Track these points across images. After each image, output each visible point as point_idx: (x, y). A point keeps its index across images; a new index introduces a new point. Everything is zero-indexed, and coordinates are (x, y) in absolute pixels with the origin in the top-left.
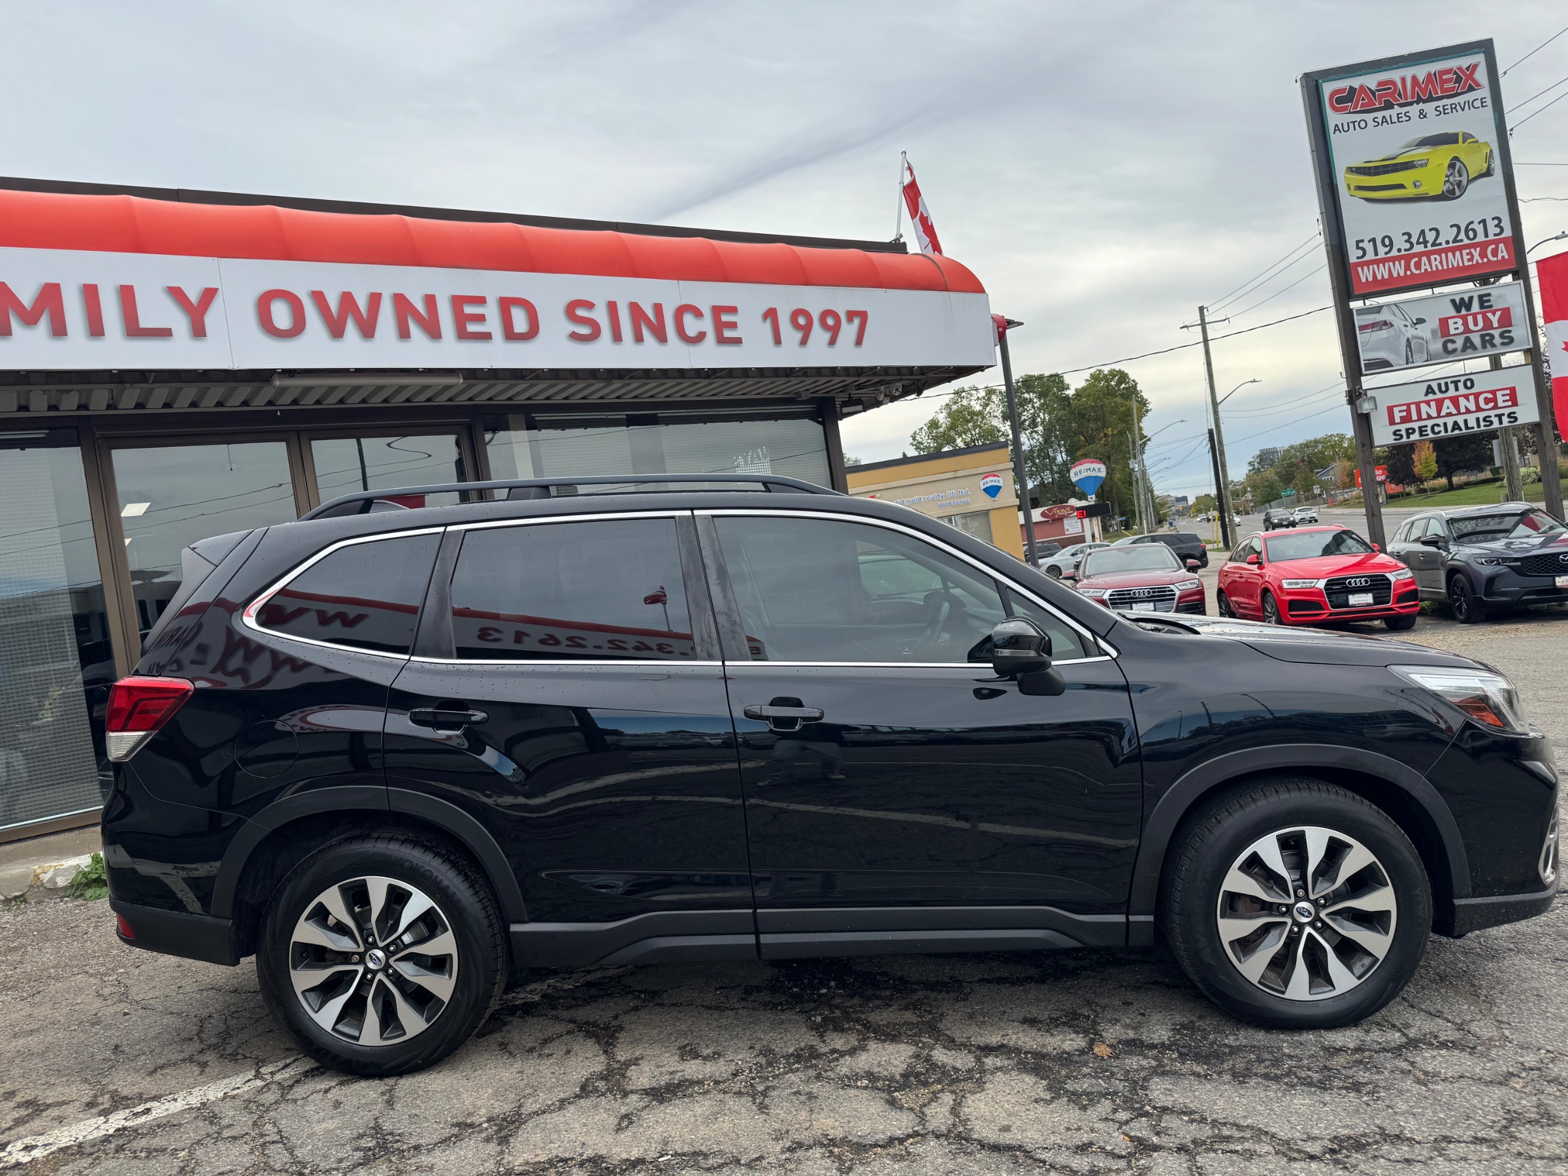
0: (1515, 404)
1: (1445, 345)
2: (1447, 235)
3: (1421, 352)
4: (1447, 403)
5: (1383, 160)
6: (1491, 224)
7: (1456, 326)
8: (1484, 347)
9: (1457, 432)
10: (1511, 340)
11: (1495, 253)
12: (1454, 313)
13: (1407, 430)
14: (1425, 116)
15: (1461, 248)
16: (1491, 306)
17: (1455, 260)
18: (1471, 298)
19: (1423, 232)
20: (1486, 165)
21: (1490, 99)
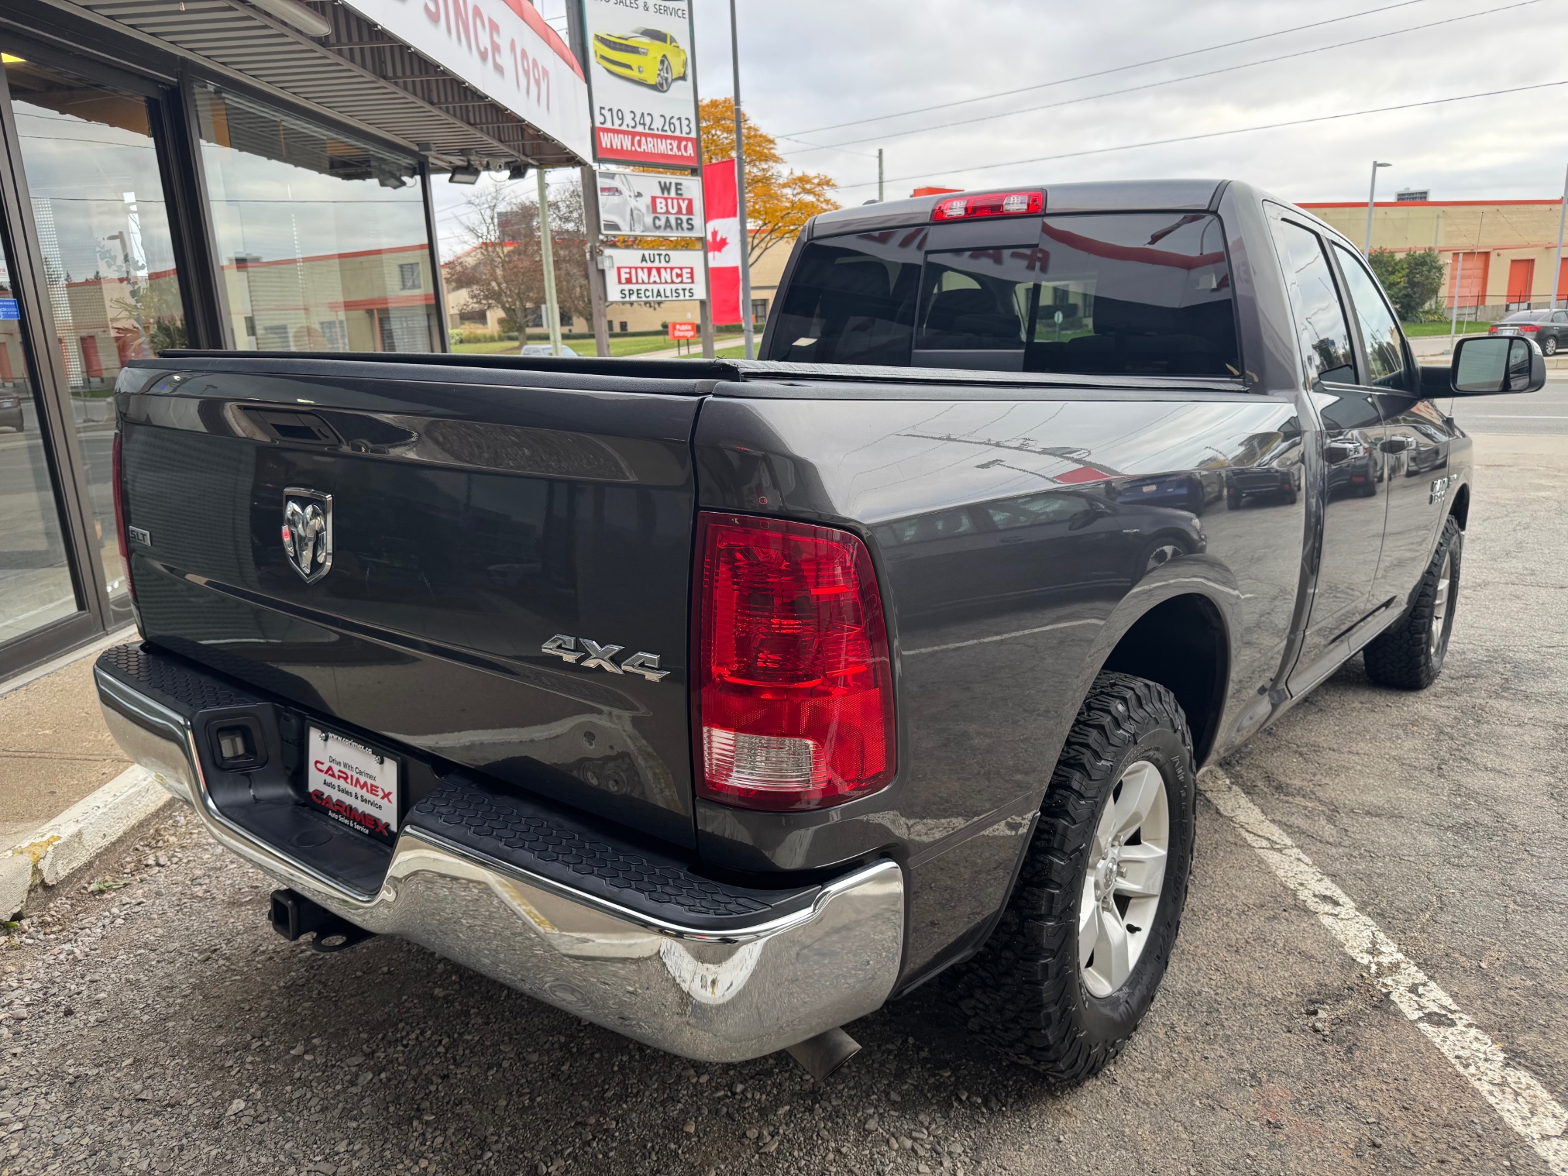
0: (693, 282)
1: (654, 219)
2: (658, 123)
3: (639, 222)
4: (654, 272)
5: (619, 38)
6: (685, 123)
7: (661, 206)
8: (677, 229)
9: (659, 298)
10: (692, 225)
11: (686, 147)
12: (658, 193)
13: (629, 290)
14: (647, 10)
15: (667, 137)
16: (681, 194)
17: (663, 147)
18: (671, 183)
19: (643, 114)
20: (683, 70)
21: (687, 12)
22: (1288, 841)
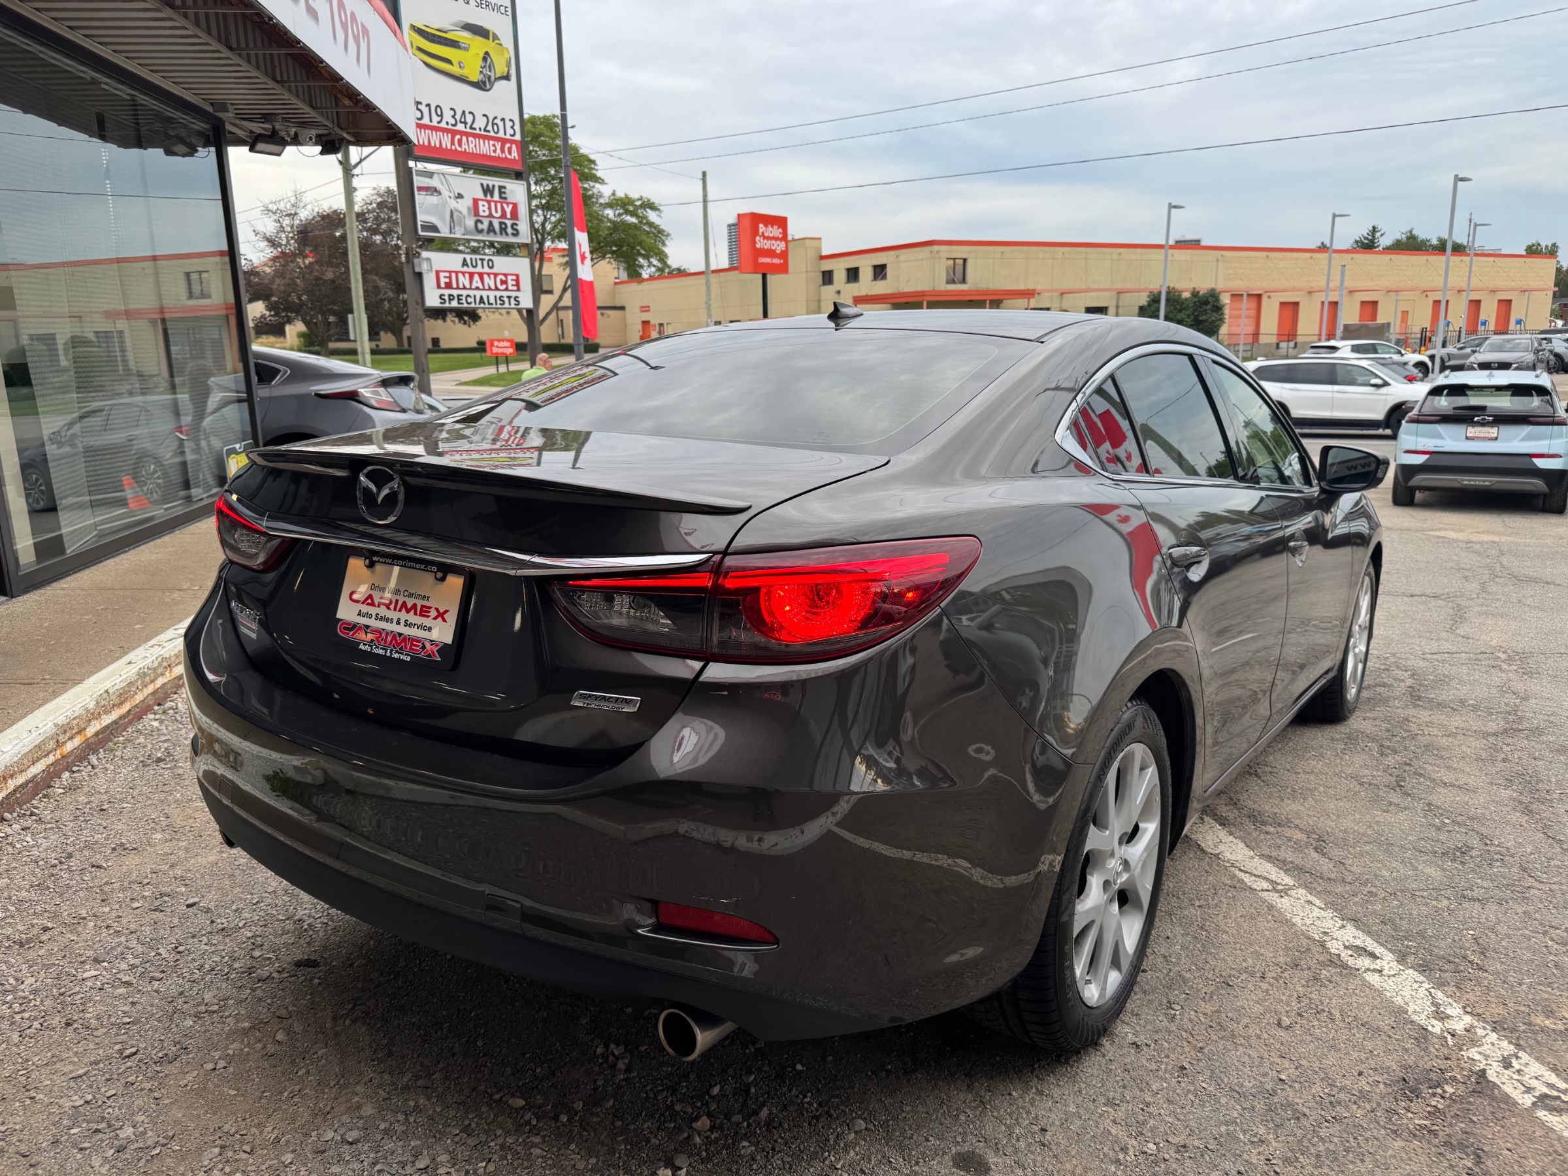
0: (518, 290)
1: (477, 222)
2: (480, 123)
3: (460, 225)
4: (476, 277)
5: (438, 30)
6: (509, 124)
7: (483, 208)
8: (501, 234)
9: (482, 305)
10: (517, 230)
11: (510, 149)
12: (481, 196)
13: (450, 295)
14: (468, 3)
15: (490, 138)
16: (505, 198)
17: (485, 148)
18: (494, 186)
19: (464, 112)
20: (506, 69)
21: (509, 9)
22: (1288, 880)
